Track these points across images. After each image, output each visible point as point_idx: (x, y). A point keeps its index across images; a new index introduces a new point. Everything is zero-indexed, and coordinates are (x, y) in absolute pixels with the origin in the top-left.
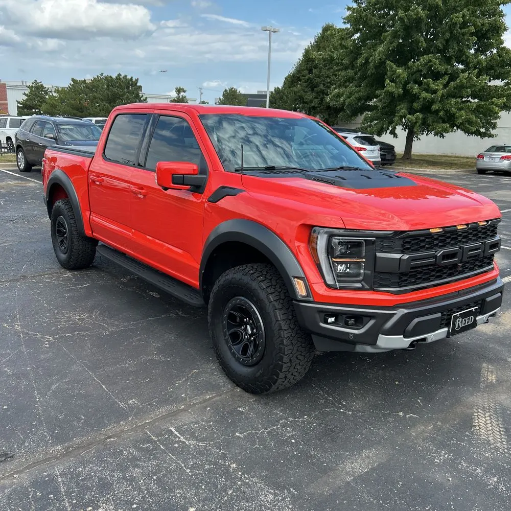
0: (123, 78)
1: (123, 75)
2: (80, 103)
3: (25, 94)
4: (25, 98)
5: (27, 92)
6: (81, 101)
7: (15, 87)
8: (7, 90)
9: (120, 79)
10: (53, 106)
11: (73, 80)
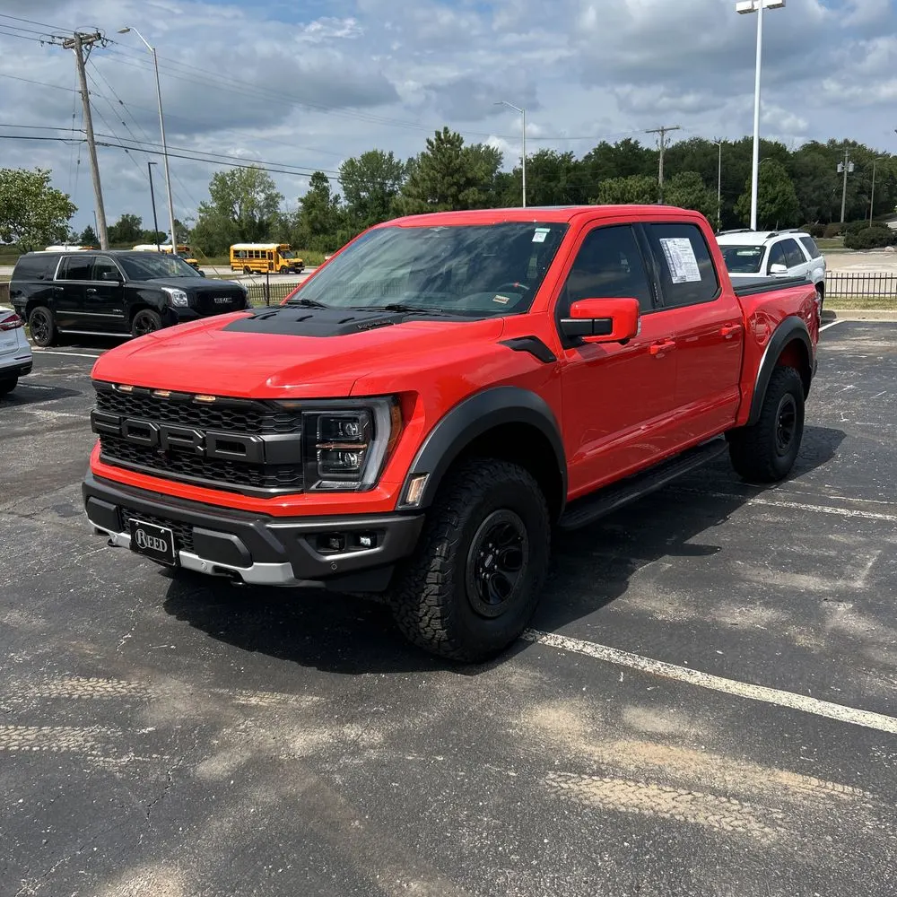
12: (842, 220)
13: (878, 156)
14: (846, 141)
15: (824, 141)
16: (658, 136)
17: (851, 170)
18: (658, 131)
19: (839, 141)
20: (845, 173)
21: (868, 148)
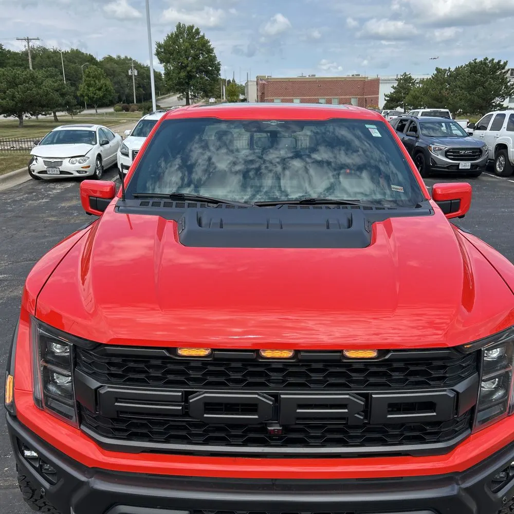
0: (490, 62)
1: (490, 59)
2: (440, 93)
3: (393, 87)
4: (393, 91)
5: (395, 85)
6: (441, 91)
7: (387, 81)
8: (380, 85)
9: (485, 64)
10: (415, 98)
11: (437, 69)
12: (135, 102)
13: (144, 67)
14: (126, 57)
15: (114, 56)
16: (25, 43)
17: (136, 74)
18: (25, 40)
19: (123, 57)
20: (133, 76)
21: (139, 62)
